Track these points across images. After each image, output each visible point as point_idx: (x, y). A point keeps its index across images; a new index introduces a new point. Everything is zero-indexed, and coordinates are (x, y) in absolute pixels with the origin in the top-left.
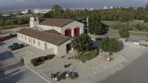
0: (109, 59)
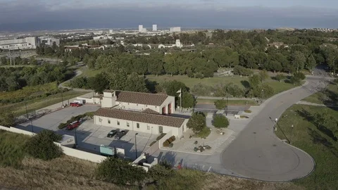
0: (222, 133)
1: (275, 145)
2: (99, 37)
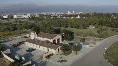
0: (76, 54)
1: (101, 63)
2: (53, 15)
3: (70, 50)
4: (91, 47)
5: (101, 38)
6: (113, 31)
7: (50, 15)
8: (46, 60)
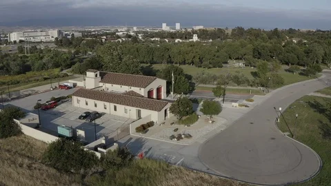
0: (211, 122)
1: (273, 139)
2: (121, 33)
3: (194, 114)
4: (244, 107)
5: (264, 88)
6: (293, 72)
7: (114, 33)
8: (140, 135)
